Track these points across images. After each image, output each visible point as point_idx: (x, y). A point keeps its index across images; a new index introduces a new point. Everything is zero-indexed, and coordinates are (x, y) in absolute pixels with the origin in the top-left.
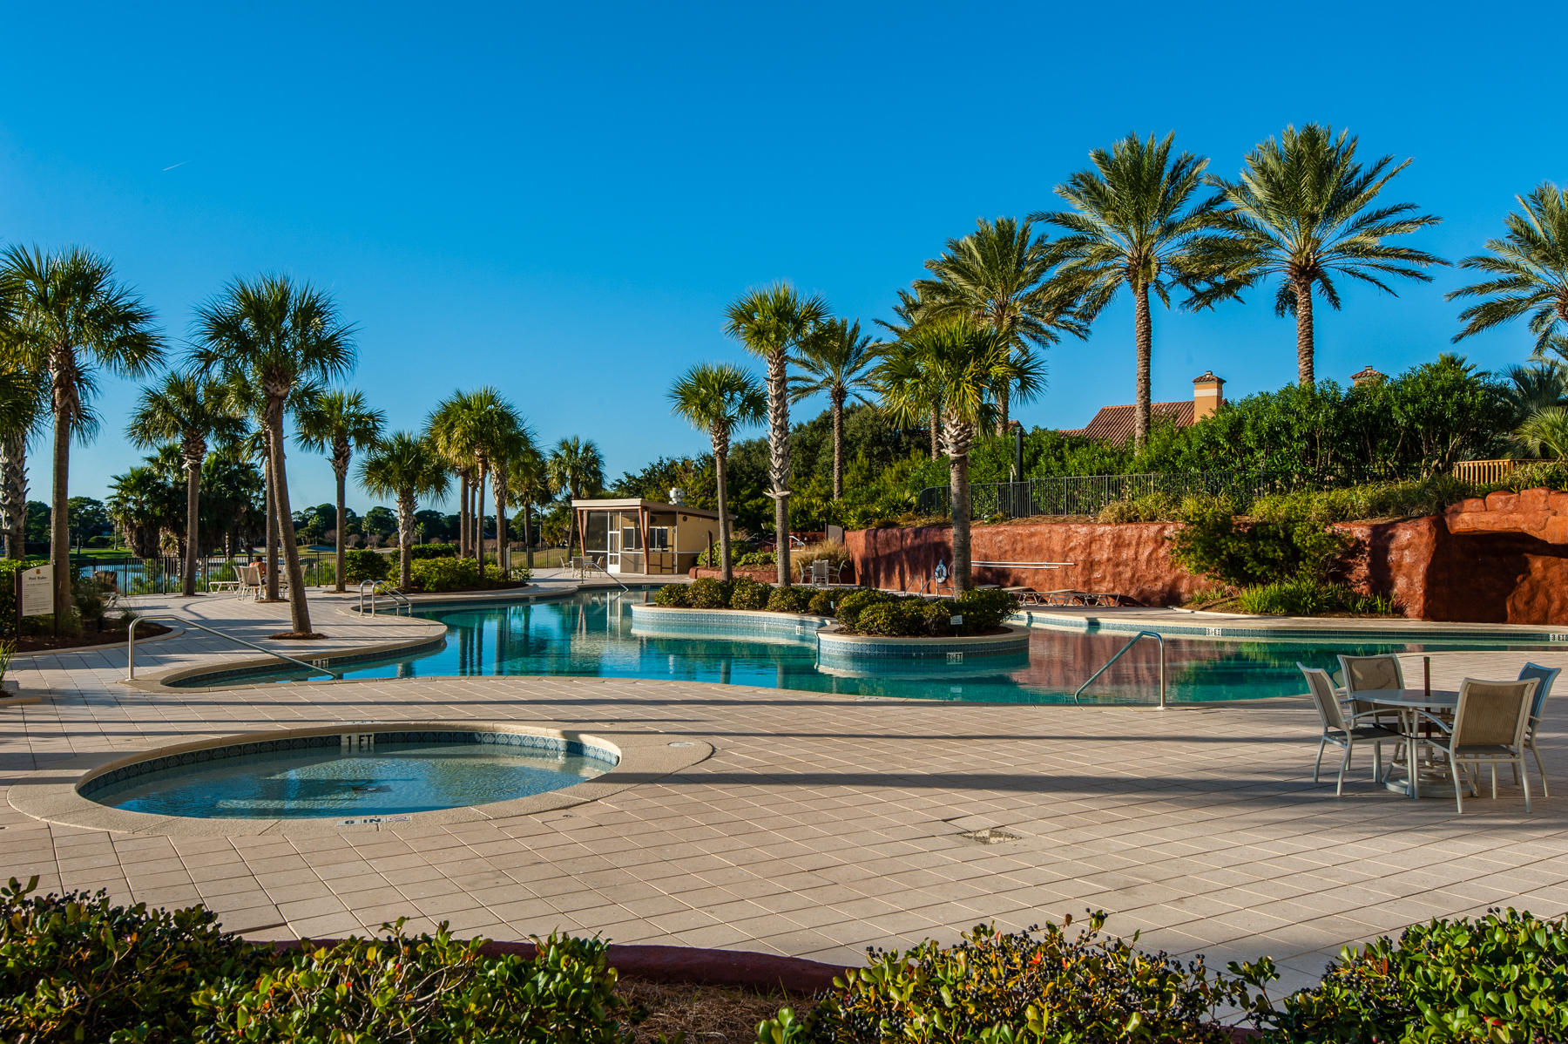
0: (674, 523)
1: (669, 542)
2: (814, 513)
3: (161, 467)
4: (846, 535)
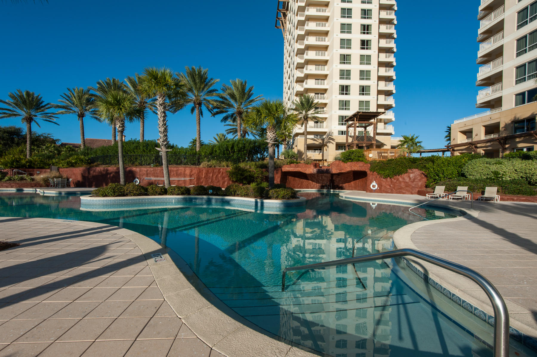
2: (24, 162)
4: (60, 170)
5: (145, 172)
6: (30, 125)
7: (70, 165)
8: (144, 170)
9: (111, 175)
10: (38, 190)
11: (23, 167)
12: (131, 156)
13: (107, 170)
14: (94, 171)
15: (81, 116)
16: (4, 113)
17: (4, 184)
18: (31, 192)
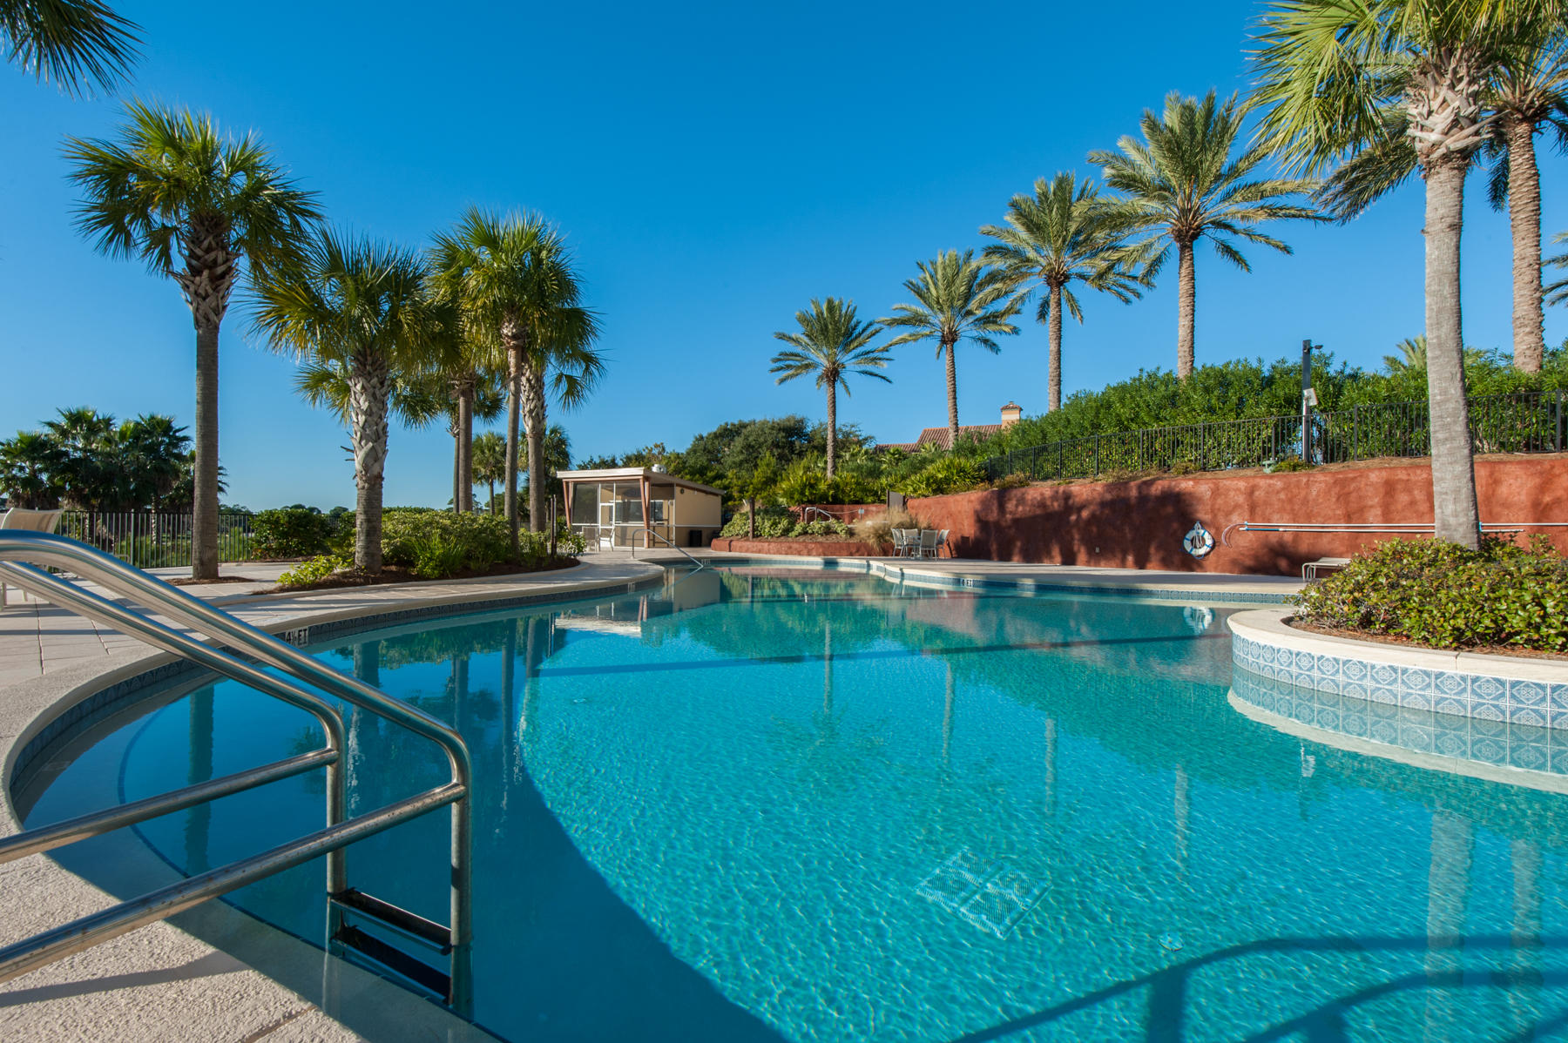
0: (671, 496)
1: (665, 516)
2: (822, 486)
3: (64, 433)
4: (910, 503)
5: (1241, 499)
6: (834, 388)
7: (934, 486)
8: (1239, 490)
9: (1085, 514)
10: (874, 564)
11: (821, 500)
12: (1152, 438)
13: (1067, 496)
14: (1021, 501)
15: (949, 339)
16: (789, 367)
17: (795, 546)
18: (856, 570)
